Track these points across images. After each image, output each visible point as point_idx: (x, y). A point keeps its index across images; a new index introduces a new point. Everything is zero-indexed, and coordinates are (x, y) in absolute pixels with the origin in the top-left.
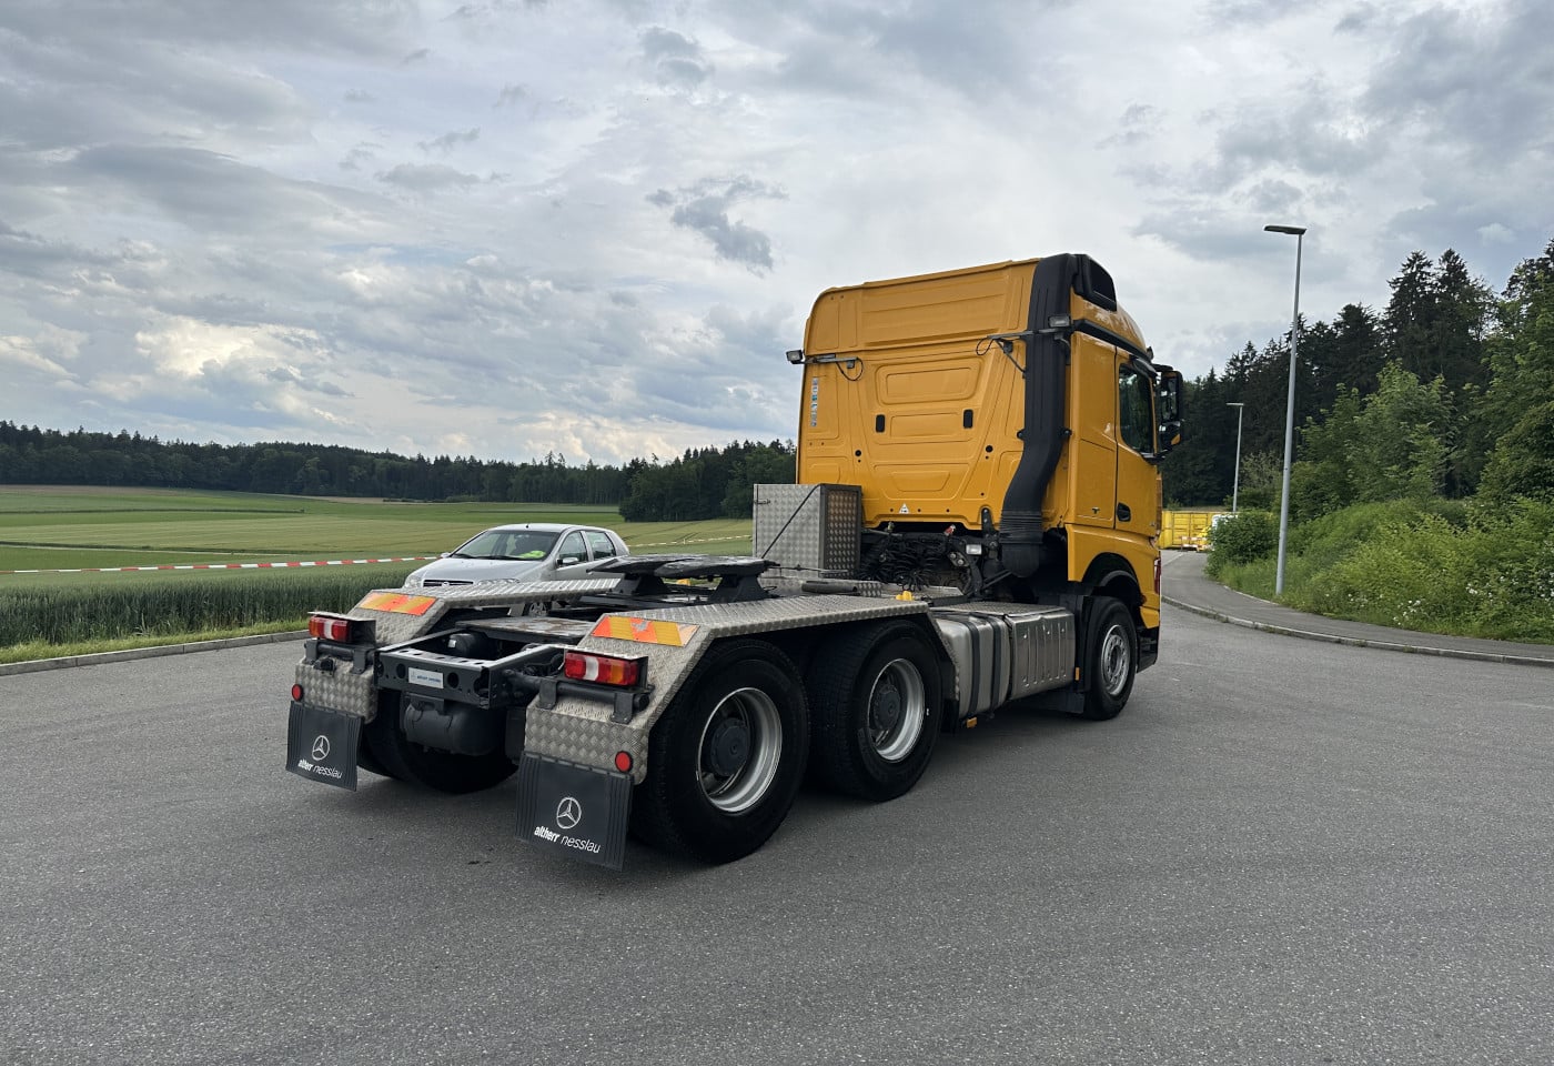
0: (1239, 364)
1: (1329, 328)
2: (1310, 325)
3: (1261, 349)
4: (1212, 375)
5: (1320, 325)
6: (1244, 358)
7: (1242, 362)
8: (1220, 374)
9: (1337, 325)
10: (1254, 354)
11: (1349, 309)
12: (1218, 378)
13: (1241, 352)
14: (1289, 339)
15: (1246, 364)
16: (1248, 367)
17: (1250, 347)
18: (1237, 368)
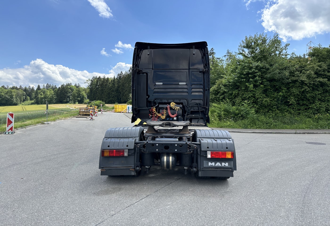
0: (119, 75)
3: (124, 73)
4: (114, 78)
6: (121, 74)
7: (120, 75)
8: (116, 77)
10: (122, 74)
12: (116, 78)
13: (120, 73)
14: (129, 71)
15: (121, 75)
16: (122, 76)
17: (122, 72)
18: (119, 76)
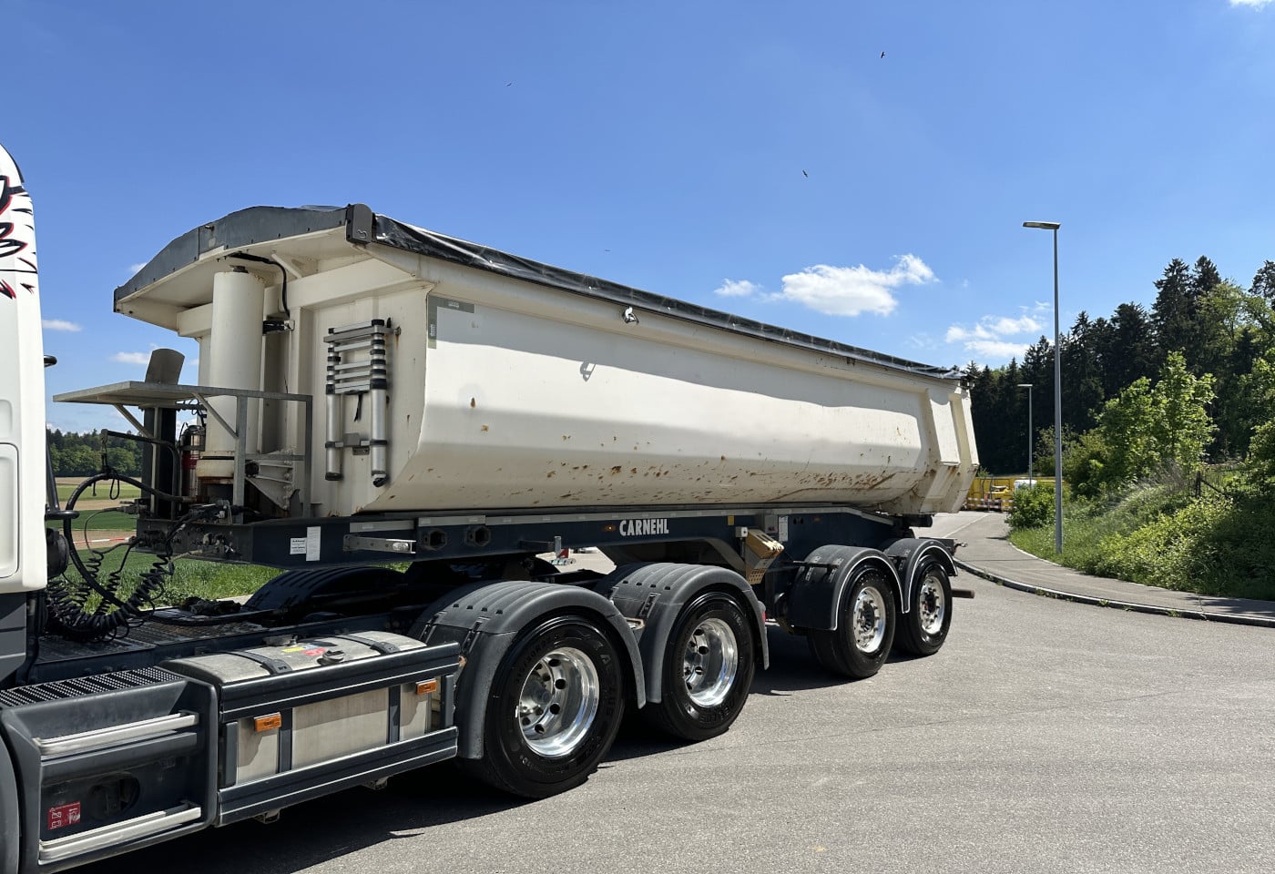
0: (1035, 354)
1: (1108, 322)
2: (1092, 320)
3: (1052, 342)
4: (1013, 365)
5: (1101, 321)
6: (1040, 349)
7: (1038, 352)
8: (1020, 363)
9: (1114, 320)
10: (1047, 345)
11: (1122, 307)
12: (1019, 366)
13: (1036, 344)
14: (1075, 332)
15: (1041, 354)
16: (1043, 357)
17: (1043, 341)
18: (1033, 357)
